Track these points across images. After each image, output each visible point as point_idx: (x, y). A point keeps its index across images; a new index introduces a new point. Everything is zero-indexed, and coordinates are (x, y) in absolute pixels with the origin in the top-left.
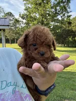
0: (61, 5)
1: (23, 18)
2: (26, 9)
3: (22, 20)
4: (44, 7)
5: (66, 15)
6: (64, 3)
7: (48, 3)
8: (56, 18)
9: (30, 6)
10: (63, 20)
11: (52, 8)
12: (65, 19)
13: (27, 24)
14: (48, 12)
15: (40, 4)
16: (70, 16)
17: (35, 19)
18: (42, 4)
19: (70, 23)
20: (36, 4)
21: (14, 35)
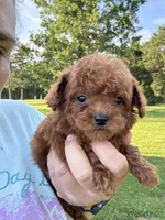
0: (120, 14)
1: (37, 42)
2: (45, 25)
3: (36, 47)
4: (84, 19)
5: (130, 36)
6: (125, 10)
7: (90, 12)
8: (108, 43)
9: (52, 17)
10: (124, 46)
11: (100, 21)
12: (129, 45)
13: (48, 55)
14: (91, 31)
15: (75, 14)
16: (138, 39)
17: (65, 46)
18: (80, 13)
19: (139, 54)
20: (67, 14)
21: (19, 81)
